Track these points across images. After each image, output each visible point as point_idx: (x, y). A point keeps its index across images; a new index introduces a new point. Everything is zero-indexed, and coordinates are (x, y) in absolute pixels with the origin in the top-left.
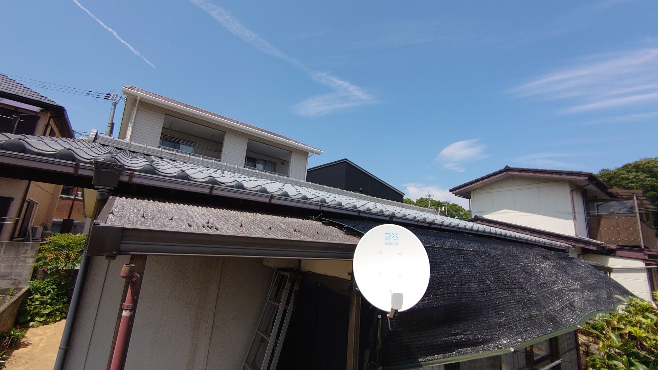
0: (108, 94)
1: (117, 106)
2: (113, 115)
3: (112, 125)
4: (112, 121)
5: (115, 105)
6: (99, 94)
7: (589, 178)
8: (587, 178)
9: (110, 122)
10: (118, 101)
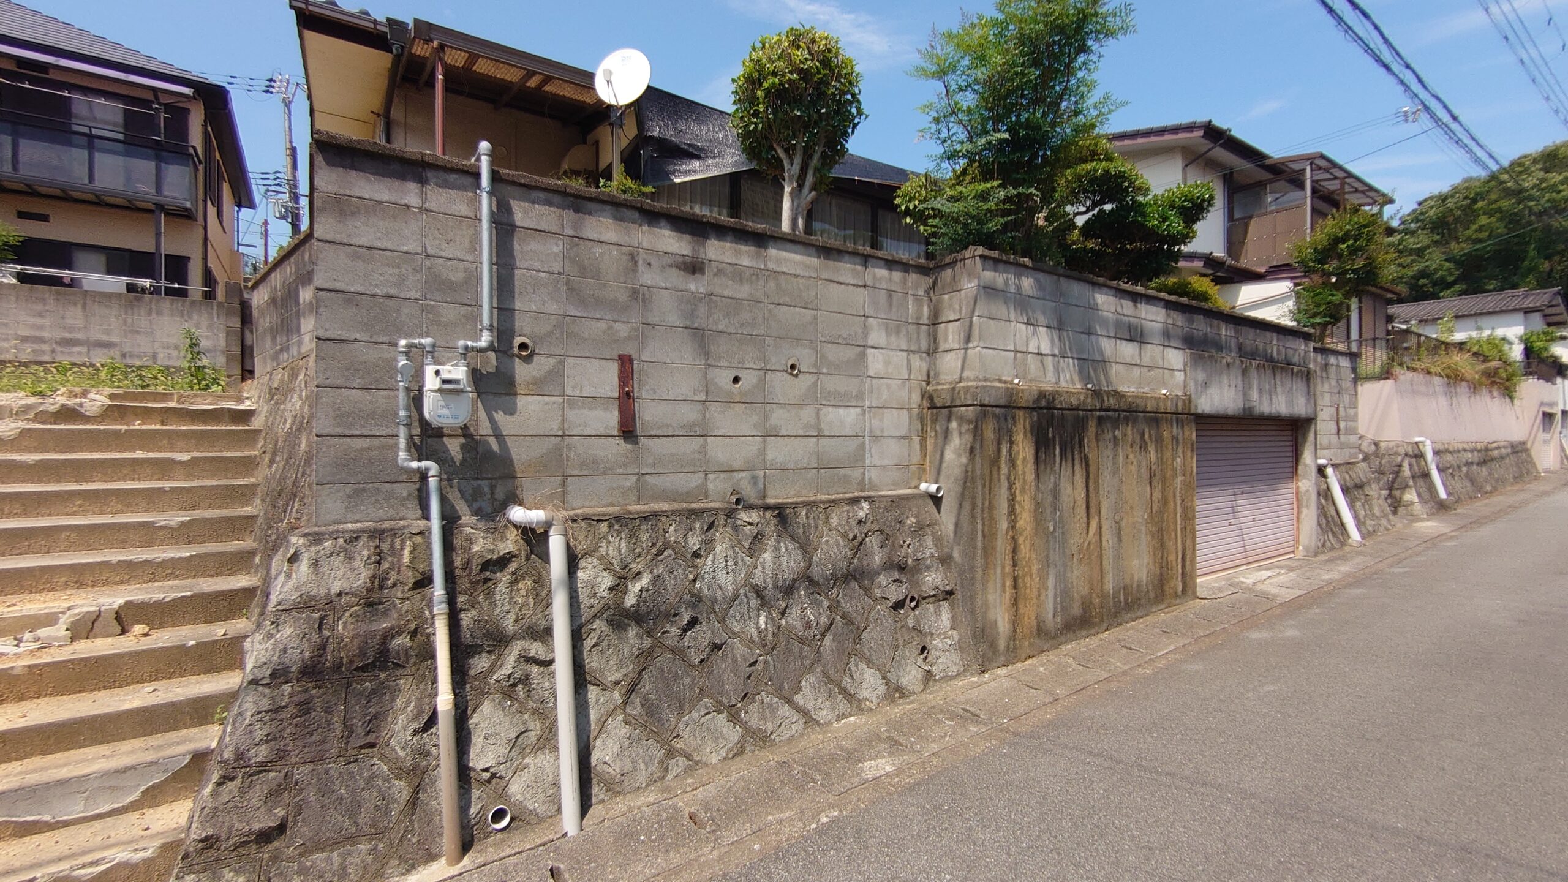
0: (271, 80)
1: (293, 106)
2: (290, 129)
3: (293, 151)
4: (291, 142)
5: (287, 104)
6: (251, 82)
7: (1205, 133)
8: (1201, 133)
9: (288, 146)
10: (294, 95)
